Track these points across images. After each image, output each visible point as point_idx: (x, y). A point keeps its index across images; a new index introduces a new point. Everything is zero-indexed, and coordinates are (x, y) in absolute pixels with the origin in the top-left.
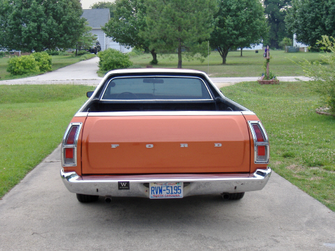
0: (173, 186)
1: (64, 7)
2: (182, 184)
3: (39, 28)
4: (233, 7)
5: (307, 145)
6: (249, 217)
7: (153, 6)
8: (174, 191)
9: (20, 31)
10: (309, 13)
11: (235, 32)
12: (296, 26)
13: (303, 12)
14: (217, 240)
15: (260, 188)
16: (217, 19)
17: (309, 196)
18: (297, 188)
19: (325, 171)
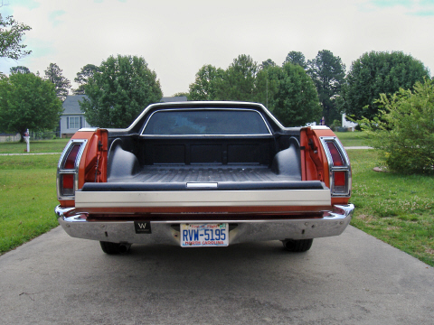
0: (214, 229)
1: (146, 91)
2: (227, 226)
3: (124, 110)
4: (290, 90)
5: (373, 196)
6: (320, 274)
7: (222, 88)
8: (215, 236)
9: (108, 112)
10: (357, 94)
11: (293, 111)
12: (345, 107)
13: (351, 95)
14: (277, 307)
15: (338, 233)
16: (277, 100)
17: (392, 248)
18: (375, 238)
19: (400, 221)
